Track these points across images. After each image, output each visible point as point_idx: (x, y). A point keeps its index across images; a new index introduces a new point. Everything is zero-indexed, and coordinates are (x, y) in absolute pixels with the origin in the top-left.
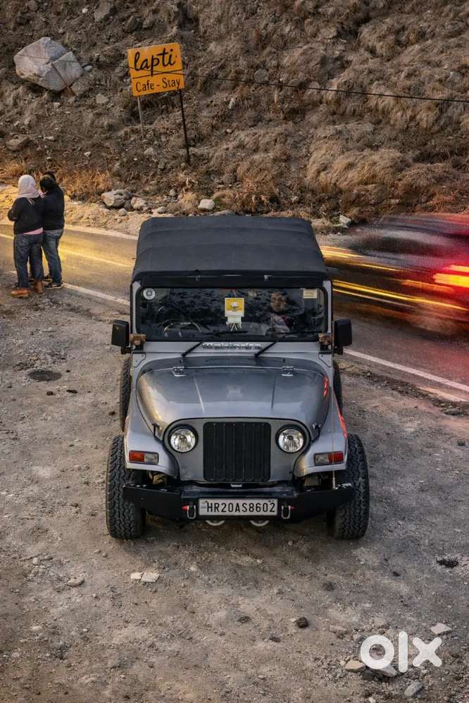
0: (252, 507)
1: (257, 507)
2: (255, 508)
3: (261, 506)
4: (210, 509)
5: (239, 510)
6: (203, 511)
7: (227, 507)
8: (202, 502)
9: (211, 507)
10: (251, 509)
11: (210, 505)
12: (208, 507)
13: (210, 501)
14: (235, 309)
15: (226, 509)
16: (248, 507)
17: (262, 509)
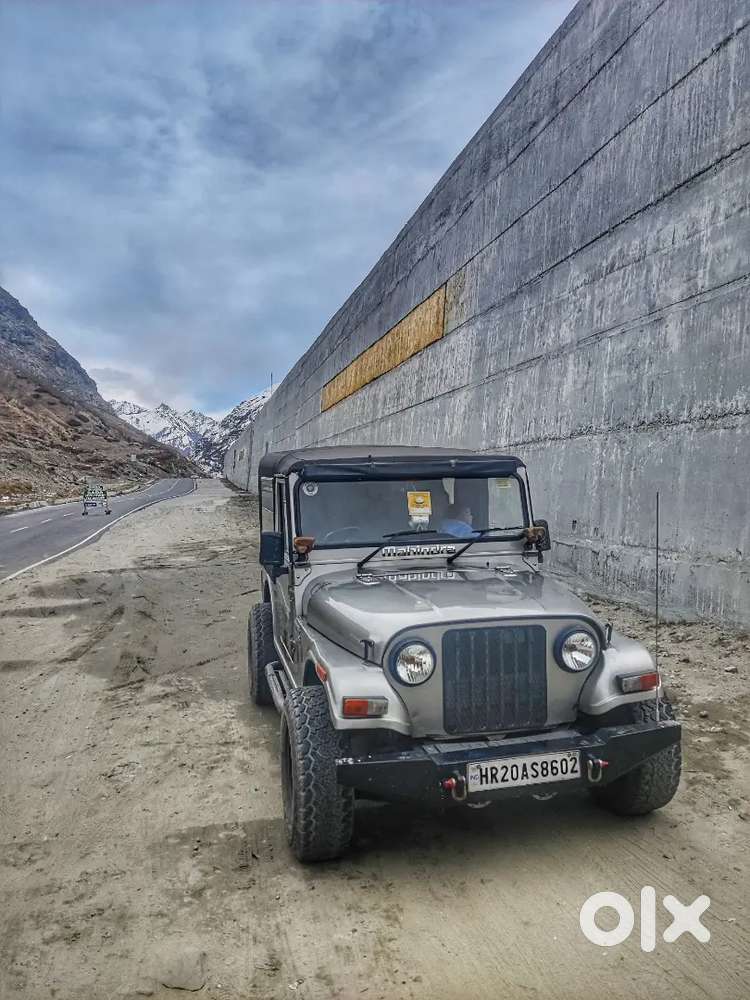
0: (546, 769)
1: (552, 768)
2: (549, 768)
3: (558, 765)
4: (484, 779)
5: (526, 775)
6: (475, 786)
7: (509, 771)
8: (473, 770)
9: (486, 776)
10: (545, 772)
11: (484, 773)
12: (482, 776)
13: (484, 765)
14: (418, 505)
15: (508, 776)
16: (539, 768)
17: (560, 770)
